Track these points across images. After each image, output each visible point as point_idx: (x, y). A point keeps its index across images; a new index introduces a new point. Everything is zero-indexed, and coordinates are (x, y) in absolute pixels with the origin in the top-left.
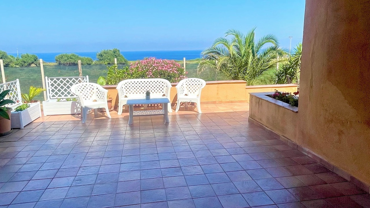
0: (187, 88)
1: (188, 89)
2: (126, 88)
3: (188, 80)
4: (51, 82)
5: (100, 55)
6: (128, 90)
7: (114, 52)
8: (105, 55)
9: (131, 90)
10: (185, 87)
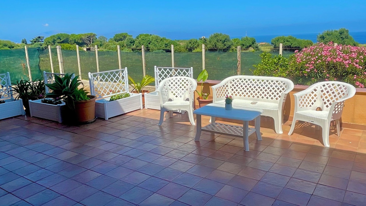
0: (322, 98)
1: (323, 100)
2: (233, 88)
3: (326, 85)
4: (159, 72)
5: (321, 38)
6: (235, 90)
7: (341, 34)
8: (327, 37)
9: (239, 90)
10: (319, 96)
